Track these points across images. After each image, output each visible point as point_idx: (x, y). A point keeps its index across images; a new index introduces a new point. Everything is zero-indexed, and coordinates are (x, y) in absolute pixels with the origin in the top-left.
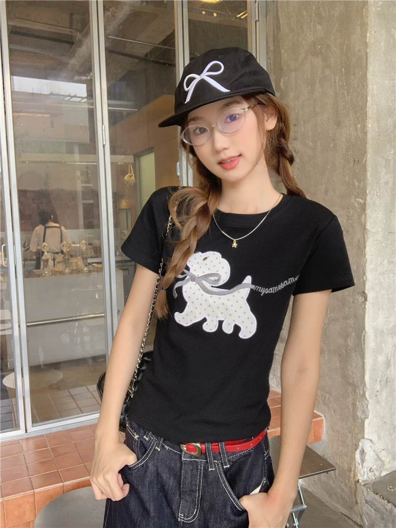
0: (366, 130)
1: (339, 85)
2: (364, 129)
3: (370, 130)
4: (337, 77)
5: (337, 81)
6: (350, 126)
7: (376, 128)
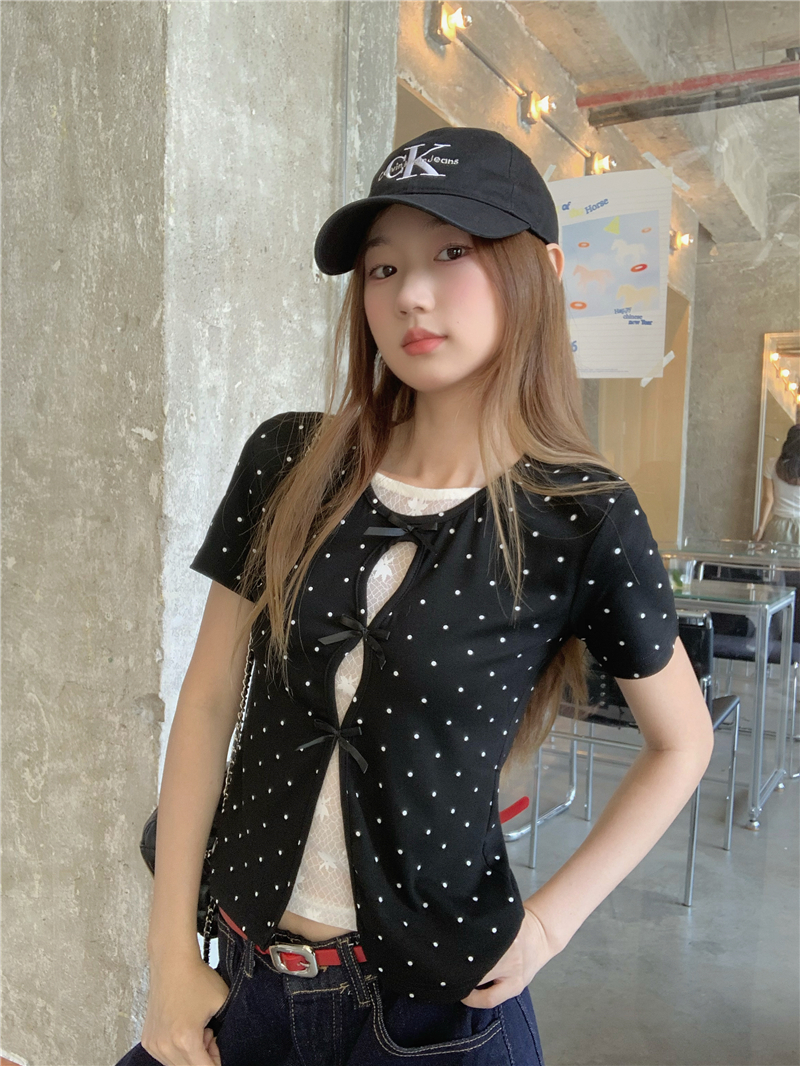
0: (161, 232)
1: (80, 93)
2: (154, 229)
3: (173, 235)
4: (74, 71)
5: (74, 84)
6: (112, 218)
7: (188, 234)
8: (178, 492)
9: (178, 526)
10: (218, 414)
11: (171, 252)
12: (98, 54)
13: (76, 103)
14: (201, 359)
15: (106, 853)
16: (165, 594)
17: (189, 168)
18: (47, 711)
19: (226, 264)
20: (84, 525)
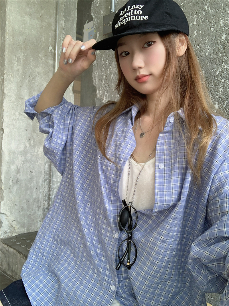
0: (5, 39)
7: (12, 40)
8: (8, 89)
9: (8, 95)
10: (19, 75)
11: (7, 43)
14: (15, 64)
16: (4, 108)
17: (12, 27)
19: (22, 46)
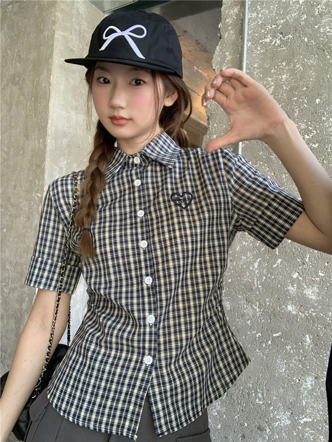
0: (46, 144)
1: (29, 109)
2: (44, 143)
3: (49, 144)
4: (28, 103)
5: (28, 106)
6: (35, 140)
7: (54, 144)
11: (48, 149)
12: (34, 99)
13: (28, 111)
14: (56, 176)
15: (22, 309)
17: (55, 127)
18: (11, 271)
19: (66, 151)
20: (23, 219)
